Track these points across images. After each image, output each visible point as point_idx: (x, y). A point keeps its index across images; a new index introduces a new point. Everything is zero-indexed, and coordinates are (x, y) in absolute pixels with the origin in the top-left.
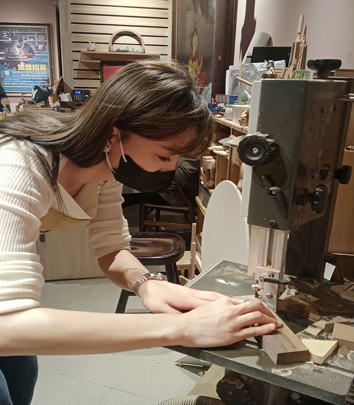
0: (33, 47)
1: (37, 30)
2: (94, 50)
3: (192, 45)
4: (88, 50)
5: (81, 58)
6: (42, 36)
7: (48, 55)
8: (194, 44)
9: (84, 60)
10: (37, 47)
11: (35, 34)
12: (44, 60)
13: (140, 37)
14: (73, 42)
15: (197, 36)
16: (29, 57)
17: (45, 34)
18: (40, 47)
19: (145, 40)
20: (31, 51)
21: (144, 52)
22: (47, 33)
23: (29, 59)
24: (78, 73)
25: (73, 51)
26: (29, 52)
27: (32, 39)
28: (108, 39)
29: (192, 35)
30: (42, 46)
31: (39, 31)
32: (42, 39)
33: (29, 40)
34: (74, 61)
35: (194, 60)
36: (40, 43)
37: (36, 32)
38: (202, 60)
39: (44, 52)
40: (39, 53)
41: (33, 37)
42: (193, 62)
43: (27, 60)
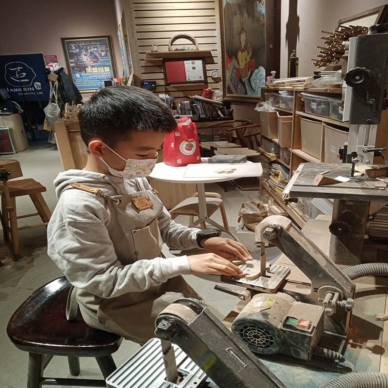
0: (97, 54)
1: (99, 41)
2: (157, 51)
3: (240, 40)
4: (152, 51)
5: (147, 58)
6: (104, 45)
7: (110, 59)
8: (242, 40)
9: (149, 59)
10: (101, 54)
11: (98, 44)
12: (107, 64)
13: (193, 38)
14: (139, 46)
15: (244, 33)
16: (94, 62)
17: (106, 44)
18: (103, 54)
19: (198, 41)
20: (96, 57)
21: (198, 49)
22: (107, 43)
23: (95, 64)
24: (145, 69)
25: (140, 53)
26: (94, 59)
27: (96, 49)
28: (168, 42)
29: (240, 33)
30: (105, 53)
31: (101, 42)
32: (104, 47)
33: (93, 49)
34: (141, 60)
35: (243, 51)
36: (102, 51)
37: (98, 43)
38: (251, 51)
39: (107, 57)
40: (103, 59)
41: (96, 47)
42: (242, 53)
43: (93, 65)
